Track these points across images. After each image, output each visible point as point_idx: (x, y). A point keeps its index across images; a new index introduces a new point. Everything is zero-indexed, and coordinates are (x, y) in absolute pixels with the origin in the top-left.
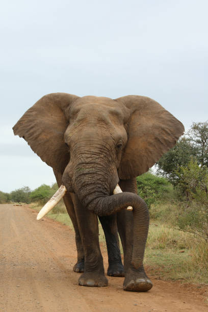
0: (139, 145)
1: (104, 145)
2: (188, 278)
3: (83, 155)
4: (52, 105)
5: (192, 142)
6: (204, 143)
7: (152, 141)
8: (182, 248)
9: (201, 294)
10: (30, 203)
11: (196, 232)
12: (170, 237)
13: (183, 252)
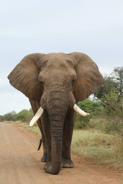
0: (82, 82)
1: (66, 80)
2: (111, 163)
3: (53, 87)
4: (29, 61)
5: (114, 79)
6: (121, 80)
7: (89, 80)
8: (109, 145)
9: (119, 172)
10: (16, 121)
11: (116, 134)
12: (101, 138)
13: (110, 147)
